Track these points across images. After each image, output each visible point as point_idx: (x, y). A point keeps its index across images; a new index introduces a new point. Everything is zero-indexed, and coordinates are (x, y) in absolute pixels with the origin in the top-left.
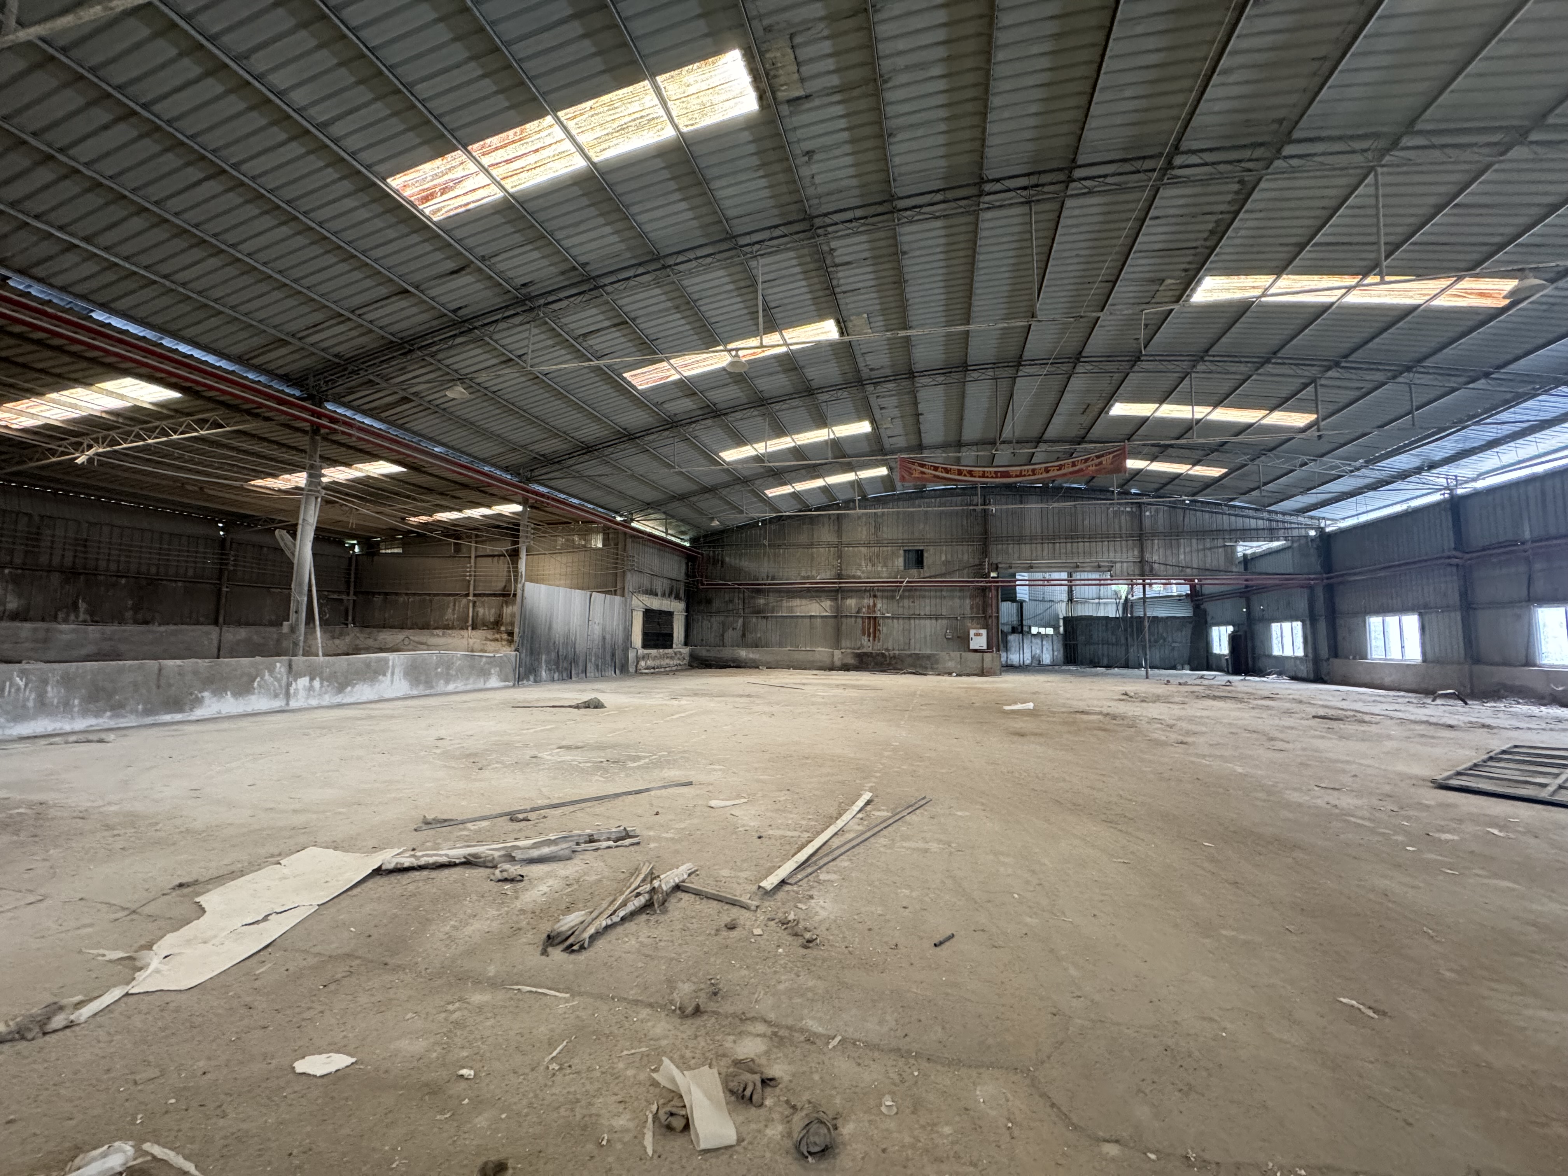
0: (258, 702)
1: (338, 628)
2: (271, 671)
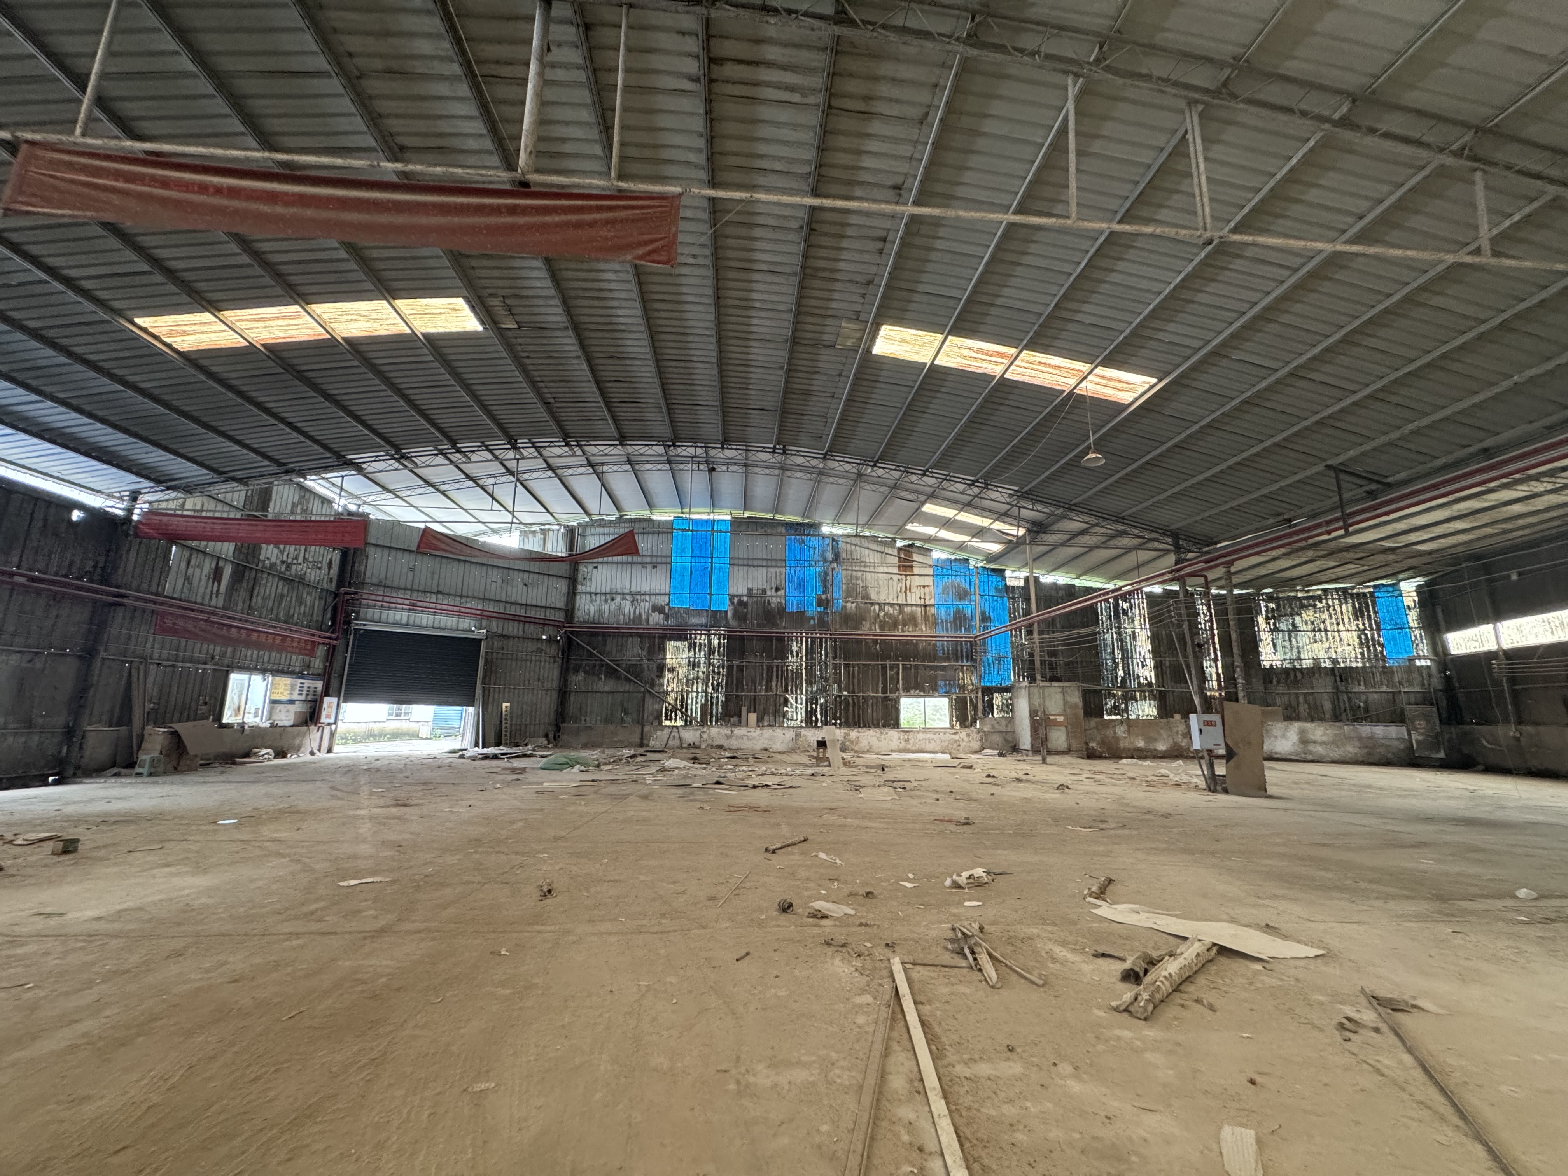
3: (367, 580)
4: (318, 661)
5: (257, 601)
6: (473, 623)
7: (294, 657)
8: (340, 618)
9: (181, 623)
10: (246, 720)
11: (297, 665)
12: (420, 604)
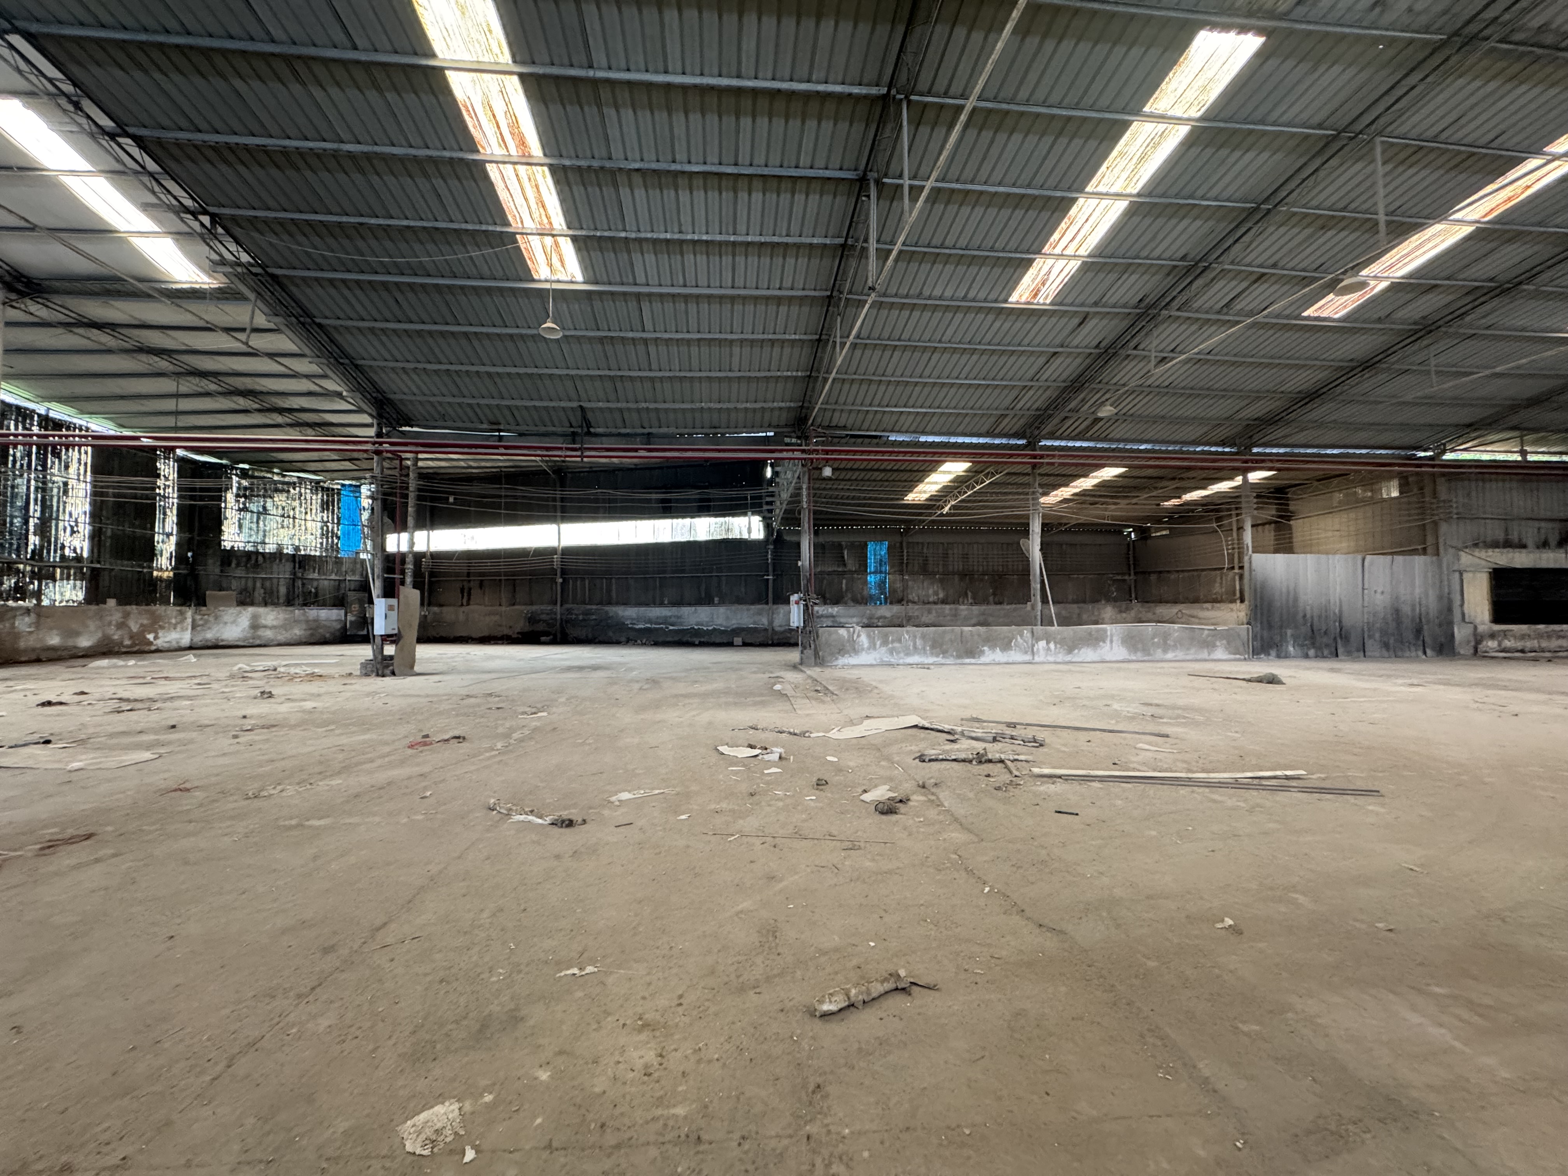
0: (1014, 655)
1: (1124, 605)
2: (1022, 636)
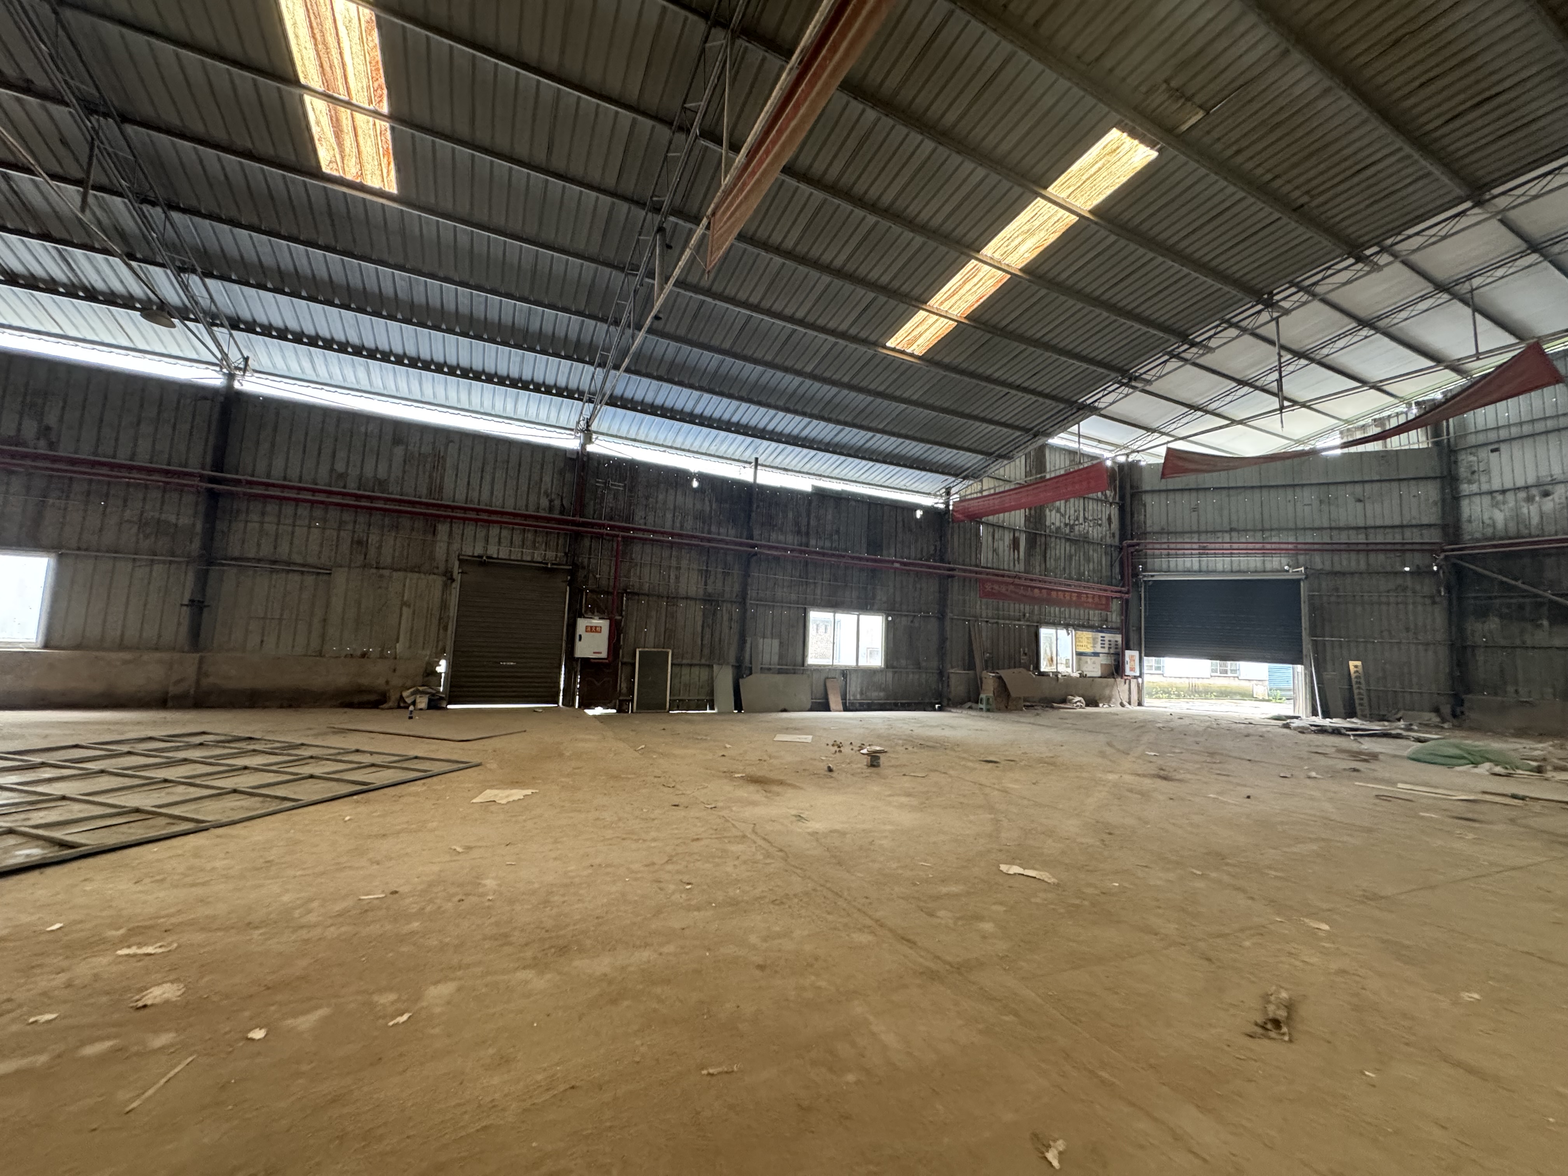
3: (1149, 530)
4: (1114, 616)
5: (1051, 563)
6: (1284, 560)
7: (1091, 612)
8: (1128, 571)
9: (996, 587)
10: (1060, 670)
11: (1095, 620)
12: (1212, 546)
